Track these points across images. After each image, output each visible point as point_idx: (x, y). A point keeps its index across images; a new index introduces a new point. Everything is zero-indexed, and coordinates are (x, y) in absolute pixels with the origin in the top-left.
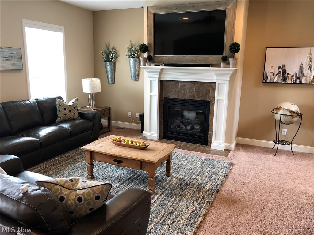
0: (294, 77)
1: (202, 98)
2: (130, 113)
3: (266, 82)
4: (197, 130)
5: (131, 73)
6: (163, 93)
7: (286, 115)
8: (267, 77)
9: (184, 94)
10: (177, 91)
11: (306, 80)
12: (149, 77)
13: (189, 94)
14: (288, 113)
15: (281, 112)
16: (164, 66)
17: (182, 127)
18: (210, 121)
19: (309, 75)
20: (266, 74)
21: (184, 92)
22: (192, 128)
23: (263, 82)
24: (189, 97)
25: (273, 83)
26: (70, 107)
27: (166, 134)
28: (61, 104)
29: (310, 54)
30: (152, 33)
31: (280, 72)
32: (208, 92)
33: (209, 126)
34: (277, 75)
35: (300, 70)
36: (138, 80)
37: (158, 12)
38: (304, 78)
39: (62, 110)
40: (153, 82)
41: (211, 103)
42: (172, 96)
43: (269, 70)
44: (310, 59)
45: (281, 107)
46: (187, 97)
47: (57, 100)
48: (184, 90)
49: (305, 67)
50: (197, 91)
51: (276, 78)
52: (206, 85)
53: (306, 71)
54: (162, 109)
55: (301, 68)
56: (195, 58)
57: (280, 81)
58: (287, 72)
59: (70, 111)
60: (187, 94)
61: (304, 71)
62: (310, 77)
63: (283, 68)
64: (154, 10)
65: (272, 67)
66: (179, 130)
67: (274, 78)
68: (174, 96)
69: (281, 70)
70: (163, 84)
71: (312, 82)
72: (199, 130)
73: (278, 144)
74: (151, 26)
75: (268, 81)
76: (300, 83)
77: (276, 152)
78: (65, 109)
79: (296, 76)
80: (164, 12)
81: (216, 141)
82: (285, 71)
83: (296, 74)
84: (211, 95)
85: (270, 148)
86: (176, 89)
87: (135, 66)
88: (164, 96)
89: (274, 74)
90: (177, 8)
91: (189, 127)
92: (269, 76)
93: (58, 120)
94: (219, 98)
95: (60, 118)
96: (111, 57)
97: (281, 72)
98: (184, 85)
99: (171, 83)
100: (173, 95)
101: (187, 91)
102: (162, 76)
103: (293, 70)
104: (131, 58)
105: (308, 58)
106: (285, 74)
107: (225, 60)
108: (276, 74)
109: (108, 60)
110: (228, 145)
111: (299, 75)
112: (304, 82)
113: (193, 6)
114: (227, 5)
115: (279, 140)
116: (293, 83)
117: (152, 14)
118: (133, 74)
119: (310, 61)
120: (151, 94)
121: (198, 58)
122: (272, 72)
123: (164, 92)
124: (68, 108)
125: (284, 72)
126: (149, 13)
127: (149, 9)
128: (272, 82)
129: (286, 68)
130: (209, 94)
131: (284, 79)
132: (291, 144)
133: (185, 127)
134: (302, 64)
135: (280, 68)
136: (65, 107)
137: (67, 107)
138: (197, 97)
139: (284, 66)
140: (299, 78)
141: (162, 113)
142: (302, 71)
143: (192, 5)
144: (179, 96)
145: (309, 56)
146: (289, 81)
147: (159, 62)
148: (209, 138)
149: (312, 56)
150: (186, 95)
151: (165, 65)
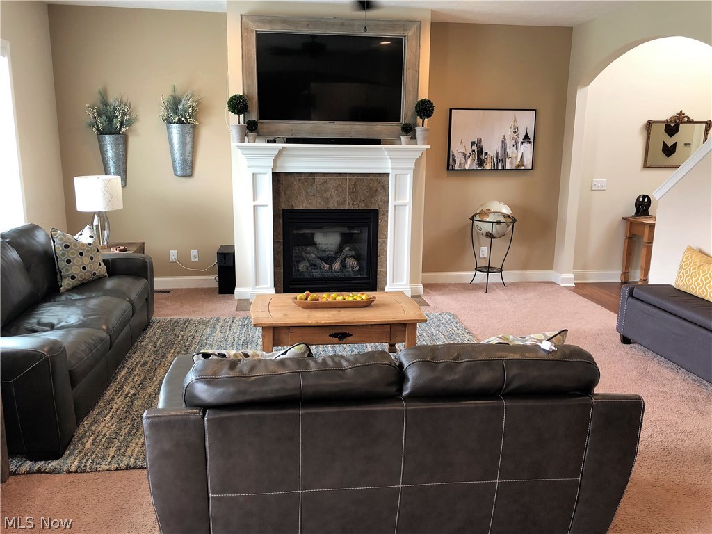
0: (495, 159)
1: (363, 205)
2: (173, 255)
3: (453, 170)
4: (353, 267)
5: (174, 161)
6: (281, 200)
7: (499, 223)
8: (454, 160)
9: (327, 200)
10: (311, 194)
11: (511, 163)
12: (249, 167)
13: (337, 199)
14: (502, 219)
15: (491, 218)
16: (287, 143)
17: (322, 267)
18: (379, 248)
19: (514, 155)
20: (453, 155)
21: (326, 196)
22: (343, 266)
23: (448, 169)
24: (336, 204)
25: (465, 170)
26: (91, 248)
27: (290, 287)
28: (71, 243)
29: (515, 121)
30: (252, 72)
31: (474, 151)
32: (373, 194)
33: (379, 258)
34: (469, 157)
35: (502, 147)
36: (191, 175)
37: (267, 29)
38: (508, 160)
39: (73, 258)
40: (259, 177)
41: (380, 214)
42: (301, 204)
43: (456, 149)
44: (515, 129)
45: (488, 210)
46: (333, 205)
47: (55, 234)
48: (326, 190)
49: (510, 143)
50: (353, 192)
51: (469, 161)
52: (369, 178)
53: (511, 150)
54: (279, 234)
55: (504, 143)
56: (348, 127)
57: (475, 166)
58: (484, 151)
59: (92, 258)
60: (332, 198)
61: (508, 150)
62: (516, 157)
63: (478, 145)
64: (257, 24)
65: (462, 142)
66: (316, 273)
67: (466, 162)
68: (304, 205)
69: (475, 148)
70: (278, 181)
71: (519, 166)
72: (356, 269)
73: (488, 272)
74: (251, 57)
75: (457, 167)
76: (504, 169)
77: (486, 287)
78: (81, 254)
79: (497, 158)
80: (279, 29)
81: (394, 284)
82: (482, 149)
83: (497, 153)
84: (379, 198)
85: (465, 284)
86: (309, 191)
87: (183, 144)
88: (283, 206)
89: (465, 155)
90: (308, 25)
91: (337, 265)
92: (459, 158)
93: (68, 284)
94: (398, 202)
95: (73, 278)
96: (117, 122)
97: (476, 151)
98: (325, 182)
99: (297, 178)
100: (303, 202)
101: (333, 192)
102: (279, 164)
103: (492, 148)
104: (175, 126)
105: (513, 128)
106: (482, 154)
107: (409, 130)
108: (468, 155)
109: (110, 130)
110: (414, 286)
111: (501, 156)
112: (508, 167)
113: (343, 24)
114: (405, 30)
115: (489, 267)
116: (494, 170)
117: (252, 31)
118: (178, 161)
119: (515, 132)
120: (256, 203)
121: (353, 127)
122: (462, 152)
123: (283, 198)
124: (88, 251)
125: (480, 151)
126: (244, 28)
127: (244, 19)
128: (463, 168)
129: (483, 144)
130: (376, 196)
131: (481, 163)
132: (501, 271)
133: (328, 266)
134: (505, 138)
135: (473, 144)
136: (81, 249)
137: (84, 250)
138: (353, 204)
139: (480, 141)
140: (502, 160)
141: (280, 242)
142: (505, 149)
143: (341, 21)
144: (316, 204)
145: (513, 124)
146: (488, 167)
147: (270, 133)
148: (378, 280)
149: (518, 124)
150: (331, 202)
151: (290, 141)
